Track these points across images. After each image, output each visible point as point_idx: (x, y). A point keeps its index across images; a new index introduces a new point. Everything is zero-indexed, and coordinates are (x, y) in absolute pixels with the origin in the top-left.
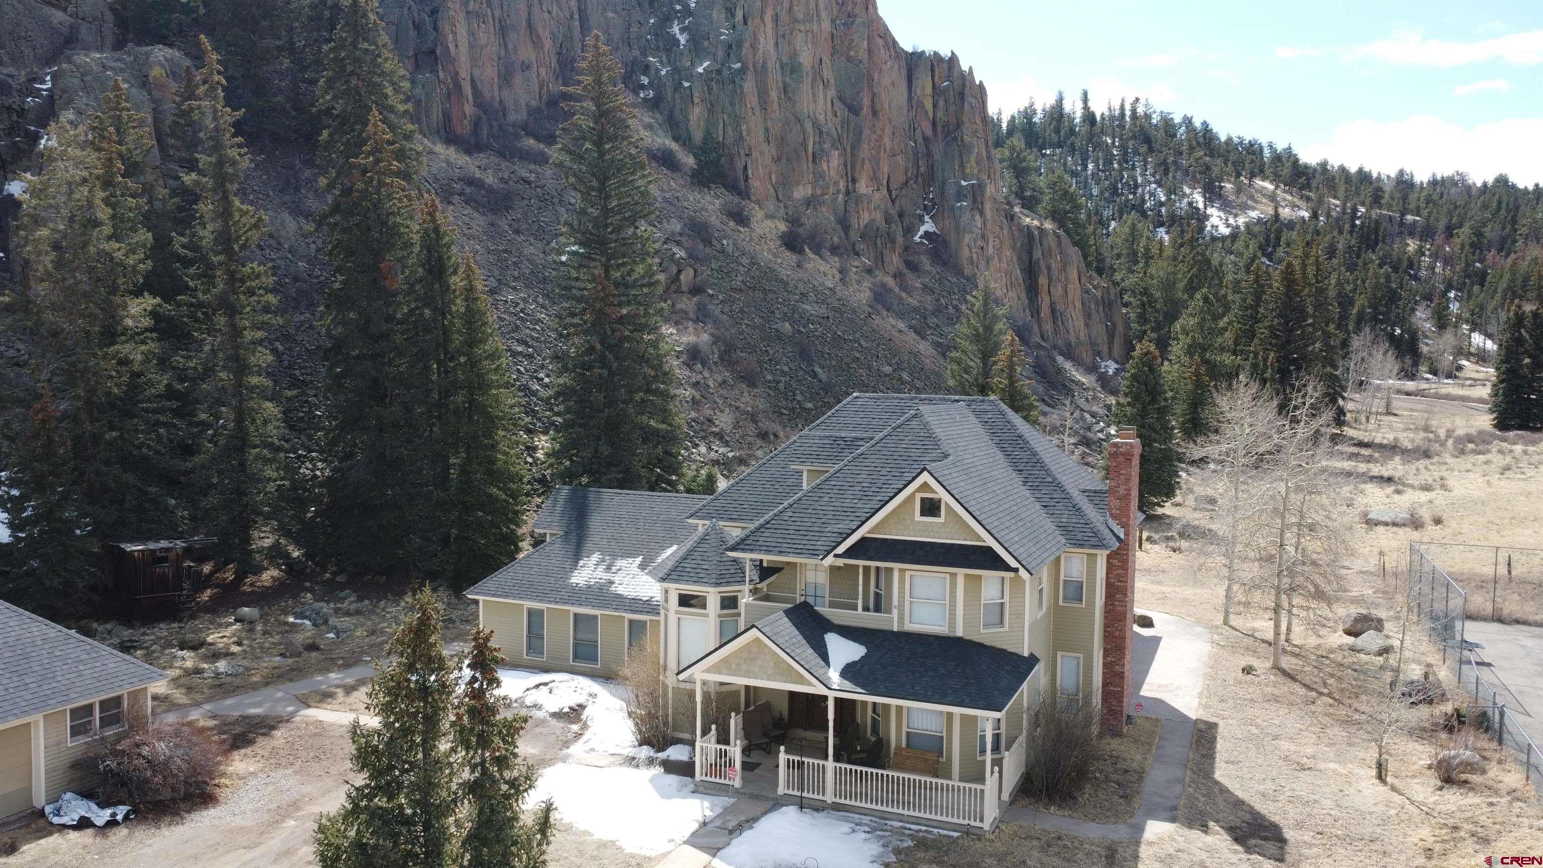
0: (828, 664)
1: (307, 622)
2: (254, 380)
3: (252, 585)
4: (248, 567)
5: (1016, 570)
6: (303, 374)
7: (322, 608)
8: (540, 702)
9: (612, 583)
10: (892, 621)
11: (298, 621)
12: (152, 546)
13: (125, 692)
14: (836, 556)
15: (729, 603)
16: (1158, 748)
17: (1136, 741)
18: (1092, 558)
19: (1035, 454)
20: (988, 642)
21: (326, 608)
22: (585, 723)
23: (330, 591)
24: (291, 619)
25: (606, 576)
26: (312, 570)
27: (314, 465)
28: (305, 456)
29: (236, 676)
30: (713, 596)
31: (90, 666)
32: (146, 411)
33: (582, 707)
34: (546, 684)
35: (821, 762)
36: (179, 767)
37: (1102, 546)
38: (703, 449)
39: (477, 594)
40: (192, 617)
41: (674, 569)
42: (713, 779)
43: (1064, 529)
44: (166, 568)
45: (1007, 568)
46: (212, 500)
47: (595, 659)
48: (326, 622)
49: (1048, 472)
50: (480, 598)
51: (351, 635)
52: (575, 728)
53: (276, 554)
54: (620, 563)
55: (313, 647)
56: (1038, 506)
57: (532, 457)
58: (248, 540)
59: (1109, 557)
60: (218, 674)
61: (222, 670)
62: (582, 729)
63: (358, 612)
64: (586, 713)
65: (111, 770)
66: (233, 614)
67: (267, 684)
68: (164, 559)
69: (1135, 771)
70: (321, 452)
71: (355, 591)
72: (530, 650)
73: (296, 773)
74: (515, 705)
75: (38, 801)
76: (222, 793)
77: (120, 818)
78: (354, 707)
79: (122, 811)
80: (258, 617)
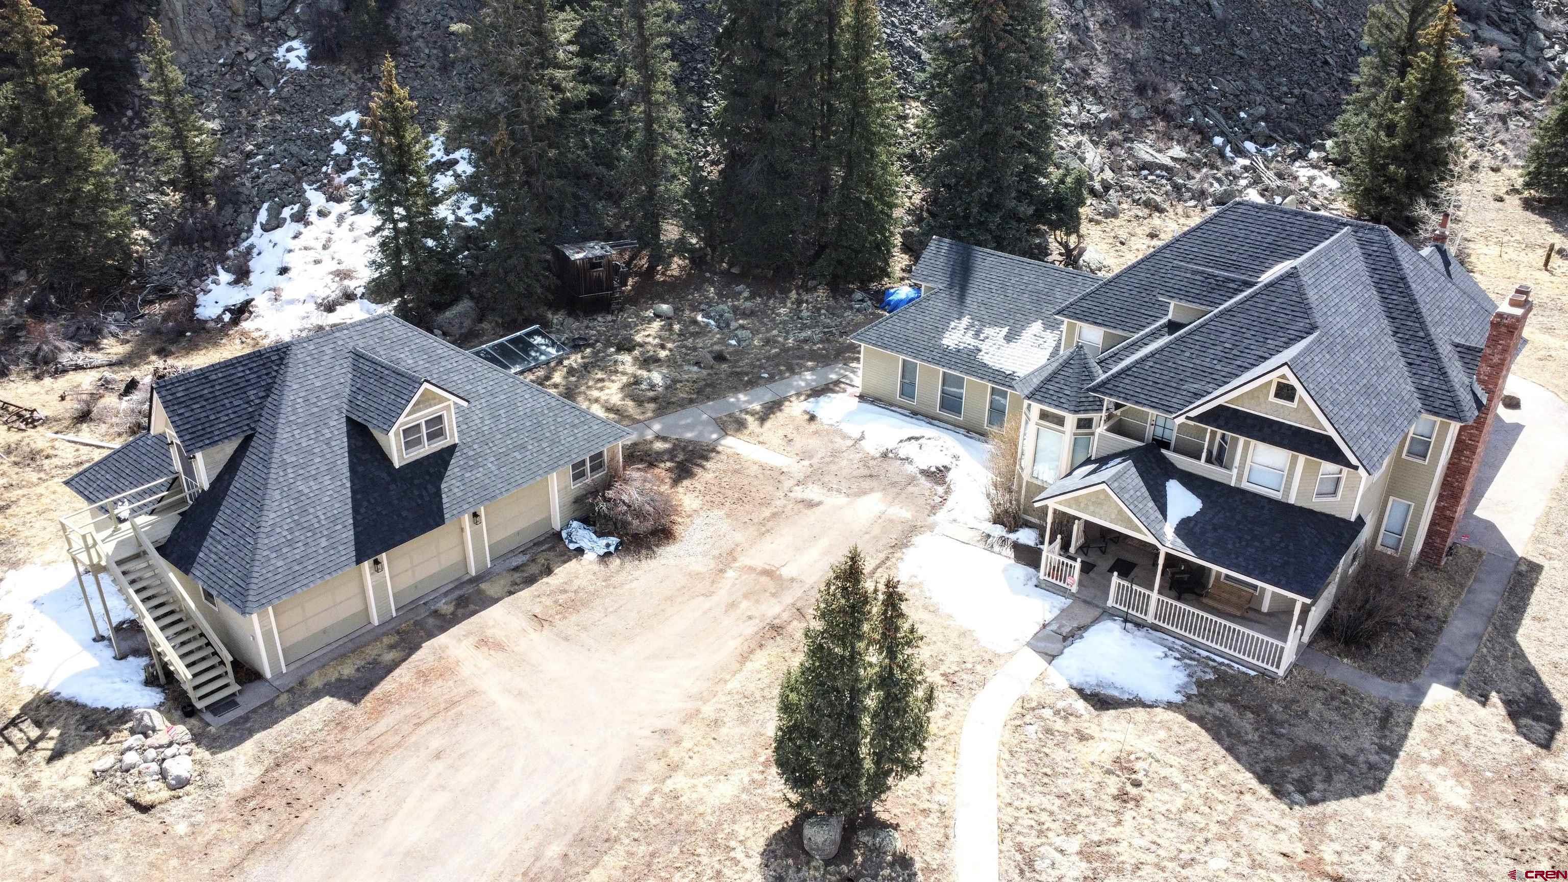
0: (1166, 520)
1: (713, 323)
3: (664, 273)
4: (659, 257)
5: (1356, 468)
7: (723, 311)
8: (911, 456)
9: (980, 350)
10: (1231, 477)
11: (705, 320)
12: (589, 254)
13: (604, 449)
14: (1188, 418)
15: (1085, 424)
16: (1469, 592)
17: (1451, 578)
18: (1444, 429)
19: (1414, 302)
20: (1317, 509)
21: (727, 312)
22: (949, 487)
23: (728, 284)
24: (700, 319)
25: (974, 342)
26: (711, 259)
29: (666, 389)
30: (1071, 420)
33: (947, 469)
34: (917, 439)
35: (1147, 592)
36: (649, 513)
37: (1457, 416)
38: (1074, 109)
39: (860, 341)
40: (621, 310)
41: (1038, 389)
42: (1054, 581)
43: (1425, 395)
44: (599, 272)
45: (1348, 464)
47: (959, 412)
48: (727, 324)
49: (1423, 326)
50: (862, 344)
51: (749, 343)
52: (940, 490)
53: (681, 247)
54: (988, 331)
55: (720, 356)
56: (1402, 363)
57: (903, 128)
58: (658, 234)
59: (1462, 429)
61: (654, 380)
62: (946, 493)
63: (752, 314)
64: (950, 476)
65: (604, 512)
66: (652, 308)
67: (690, 402)
69: (1437, 618)
71: (748, 287)
72: (902, 393)
73: (728, 516)
74: (890, 455)
75: (557, 525)
76: (678, 530)
77: (612, 549)
78: (761, 439)
79: (613, 541)
80: (671, 314)
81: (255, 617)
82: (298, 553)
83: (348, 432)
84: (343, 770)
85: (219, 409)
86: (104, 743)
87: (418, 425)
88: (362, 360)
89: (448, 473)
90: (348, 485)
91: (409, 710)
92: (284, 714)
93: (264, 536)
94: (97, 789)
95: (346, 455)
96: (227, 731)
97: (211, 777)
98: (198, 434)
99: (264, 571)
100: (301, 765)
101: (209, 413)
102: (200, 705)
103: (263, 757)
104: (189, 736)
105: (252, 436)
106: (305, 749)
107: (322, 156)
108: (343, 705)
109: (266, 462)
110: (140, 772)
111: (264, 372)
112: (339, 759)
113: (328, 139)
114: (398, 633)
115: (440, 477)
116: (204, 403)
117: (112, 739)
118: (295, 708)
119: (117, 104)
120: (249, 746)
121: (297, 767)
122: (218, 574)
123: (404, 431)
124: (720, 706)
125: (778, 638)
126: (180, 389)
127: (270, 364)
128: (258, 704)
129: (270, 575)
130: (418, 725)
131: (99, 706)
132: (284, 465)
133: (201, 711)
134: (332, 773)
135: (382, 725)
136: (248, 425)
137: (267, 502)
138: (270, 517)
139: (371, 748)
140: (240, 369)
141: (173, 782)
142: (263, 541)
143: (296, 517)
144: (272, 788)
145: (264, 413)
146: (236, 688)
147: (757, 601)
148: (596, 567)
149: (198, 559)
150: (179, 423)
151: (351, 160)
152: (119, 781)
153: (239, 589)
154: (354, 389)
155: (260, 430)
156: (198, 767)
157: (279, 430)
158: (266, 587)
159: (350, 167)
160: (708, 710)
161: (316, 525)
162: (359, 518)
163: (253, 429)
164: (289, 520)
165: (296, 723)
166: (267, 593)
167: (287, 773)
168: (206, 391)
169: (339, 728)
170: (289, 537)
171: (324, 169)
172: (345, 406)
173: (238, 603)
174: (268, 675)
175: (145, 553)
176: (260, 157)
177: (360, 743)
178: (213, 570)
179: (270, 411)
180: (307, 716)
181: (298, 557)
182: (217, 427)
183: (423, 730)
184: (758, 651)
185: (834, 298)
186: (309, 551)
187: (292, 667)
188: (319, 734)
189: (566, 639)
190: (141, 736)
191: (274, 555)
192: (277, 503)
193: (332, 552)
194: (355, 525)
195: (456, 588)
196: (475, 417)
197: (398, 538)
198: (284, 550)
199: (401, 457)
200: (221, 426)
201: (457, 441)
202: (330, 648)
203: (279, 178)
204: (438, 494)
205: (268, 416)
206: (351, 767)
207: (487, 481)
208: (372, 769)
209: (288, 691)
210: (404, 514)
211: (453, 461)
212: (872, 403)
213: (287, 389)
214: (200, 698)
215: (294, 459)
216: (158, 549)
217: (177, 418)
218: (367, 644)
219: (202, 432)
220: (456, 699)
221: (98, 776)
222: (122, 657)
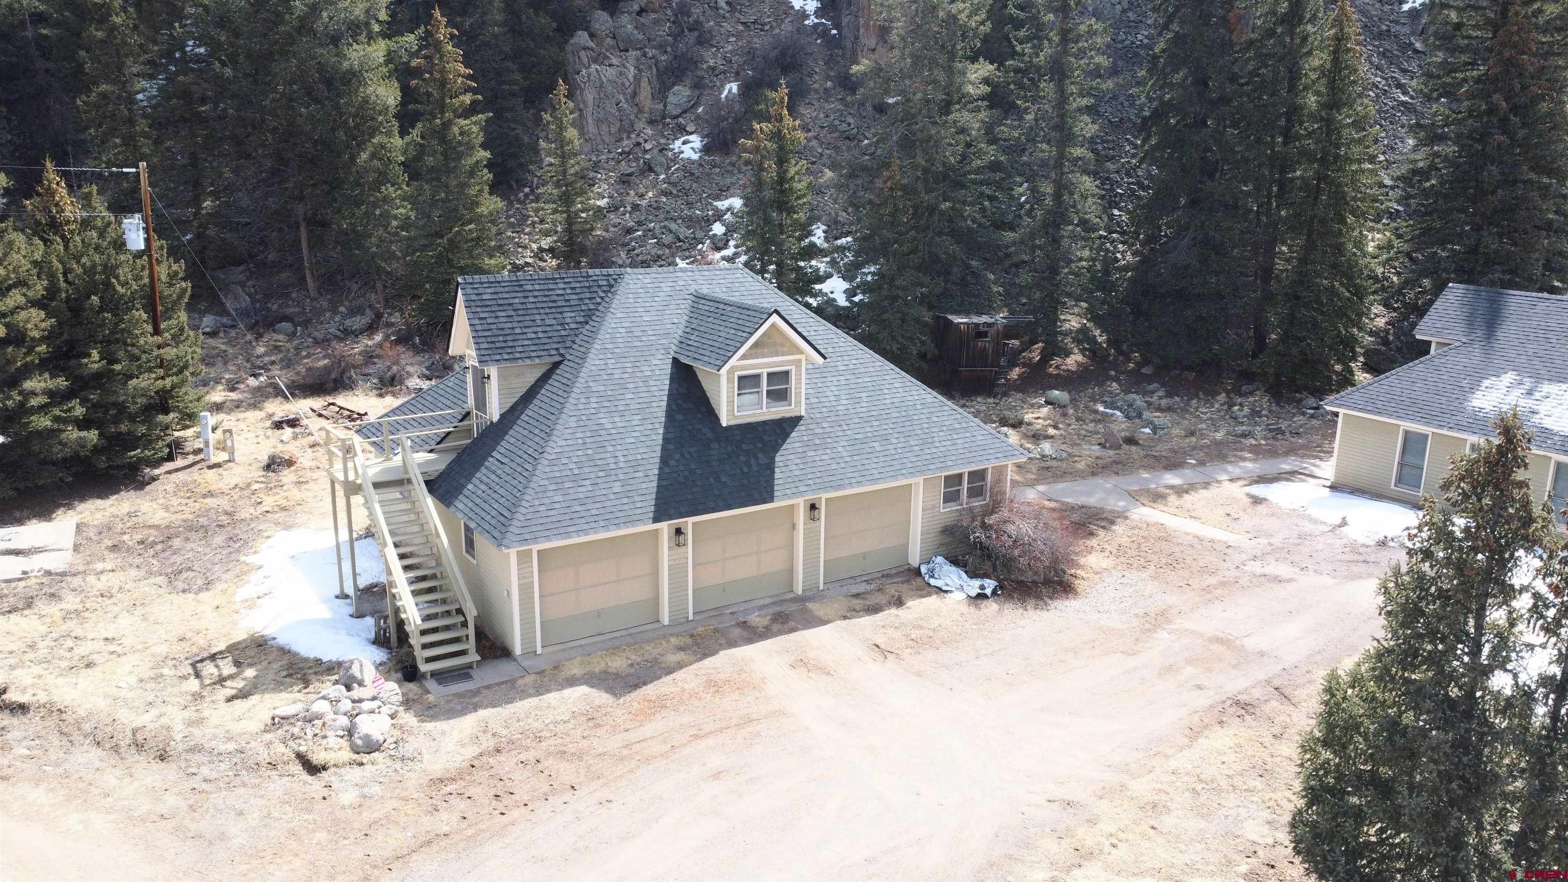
1: (1118, 413)
2: (1078, 152)
3: (1057, 367)
4: (1054, 350)
6: (1104, 149)
7: (1134, 400)
9: (1534, 412)
11: (1108, 411)
12: (976, 319)
13: (990, 466)
21: (1139, 401)
23: (1136, 382)
24: (1101, 409)
25: (1525, 403)
26: (1116, 359)
27: (1115, 247)
28: (1105, 237)
29: (1061, 460)
31: (961, 435)
32: (974, 182)
36: (1042, 552)
39: (1340, 406)
40: (1005, 394)
44: (985, 343)
46: (1025, 277)
48: (1139, 416)
50: (1341, 411)
51: (1169, 433)
53: (1082, 337)
54: (1547, 388)
55: (1131, 441)
58: (1054, 320)
60: (1043, 456)
61: (1047, 452)
63: (1169, 409)
65: (981, 543)
66: (1042, 395)
67: (1094, 474)
68: (985, 334)
70: (1123, 233)
71: (1163, 385)
72: (1400, 480)
73: (1154, 578)
74: (1391, 544)
75: (914, 559)
76: (1080, 585)
77: (988, 591)
78: (1193, 514)
79: (990, 585)
80: (1068, 402)
81: (513, 553)
82: (582, 493)
83: (672, 374)
84: (582, 772)
85: (527, 324)
86: (299, 692)
87: (757, 377)
88: (703, 301)
89: (784, 447)
90: (661, 431)
91: (686, 719)
92: (524, 694)
93: (546, 463)
94: (268, 737)
95: (665, 398)
96: (448, 702)
97: (408, 749)
98: (498, 345)
99: (537, 502)
100: (530, 756)
101: (515, 325)
102: (424, 668)
103: (483, 738)
104: (400, 698)
105: (560, 363)
106: (540, 739)
107: (700, 234)
108: (600, 697)
109: (568, 388)
110: (324, 724)
111: (588, 295)
112: (580, 758)
113: (708, 220)
114: (692, 636)
115: (776, 448)
116: (513, 313)
117: (311, 688)
118: (540, 690)
119: (517, 181)
120: (469, 723)
121: (523, 757)
122: (483, 505)
123: (741, 378)
124: (1159, 786)
125: (1247, 717)
126: (489, 290)
127: (595, 289)
128: (497, 680)
129: (542, 508)
130: (696, 737)
131: (312, 657)
132: (588, 392)
133: (423, 676)
134: (566, 771)
135: (648, 729)
136: (557, 349)
137: (558, 427)
138: (557, 444)
139: (625, 752)
140: (561, 286)
141: (359, 742)
142: (543, 467)
143: (590, 452)
144: (481, 775)
145: (578, 341)
146: (474, 657)
147: (1210, 670)
148: (964, 608)
149: (465, 492)
150: (479, 328)
151: (728, 241)
152: (296, 730)
153: (501, 519)
154: (688, 330)
155: (569, 357)
156: (397, 733)
157: (590, 355)
158: (534, 522)
159: (726, 246)
160: (1142, 788)
161: (613, 466)
162: (667, 470)
163: (562, 355)
164: (580, 453)
165: (537, 708)
166: (534, 529)
167: (507, 763)
168: (517, 301)
169: (591, 724)
170: (576, 472)
171: (700, 246)
172: (674, 347)
173: (496, 534)
174: (518, 650)
175: (409, 481)
176: (640, 233)
177: (614, 743)
178: (478, 501)
179: (585, 338)
180: (553, 703)
181: (581, 496)
182: (520, 343)
183: (703, 743)
184: (1218, 728)
185: (1278, 404)
186: (598, 493)
187: (549, 649)
188: (561, 727)
189: (919, 674)
190: (343, 688)
191: (553, 487)
192: (570, 431)
193: (625, 501)
194: (660, 477)
195: (774, 603)
196: (830, 393)
197: (711, 504)
198: (567, 485)
199: (731, 411)
200: (526, 343)
201: (803, 413)
202: (601, 638)
203: (653, 251)
204: (770, 467)
205: (582, 343)
206: (593, 769)
207: (834, 466)
208: (620, 777)
209: (538, 673)
210: (723, 479)
211: (793, 434)
212: (1351, 493)
213: (610, 315)
214: (429, 660)
215: (602, 388)
216: (427, 482)
217: (477, 322)
218: (648, 641)
219: (503, 345)
220: (754, 716)
221: (277, 722)
222: (359, 615)
